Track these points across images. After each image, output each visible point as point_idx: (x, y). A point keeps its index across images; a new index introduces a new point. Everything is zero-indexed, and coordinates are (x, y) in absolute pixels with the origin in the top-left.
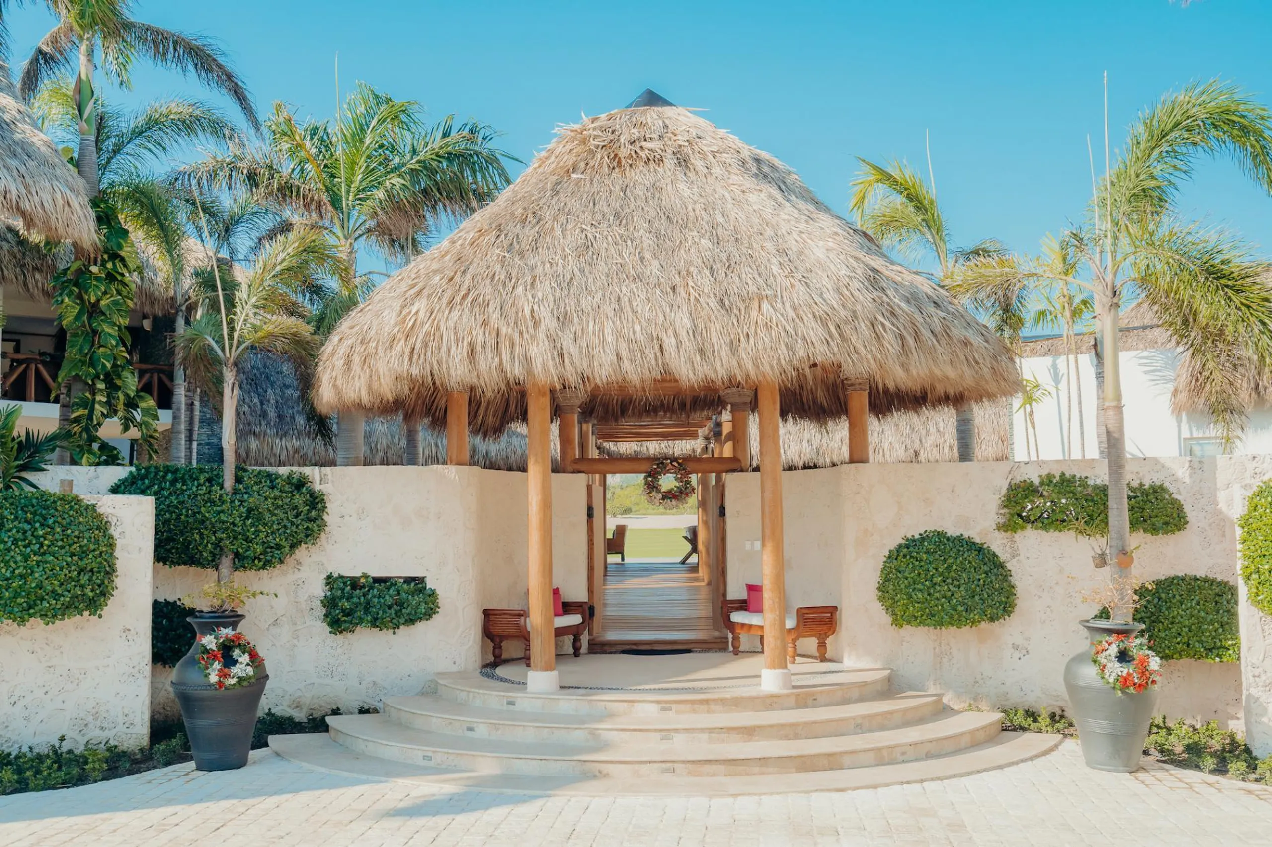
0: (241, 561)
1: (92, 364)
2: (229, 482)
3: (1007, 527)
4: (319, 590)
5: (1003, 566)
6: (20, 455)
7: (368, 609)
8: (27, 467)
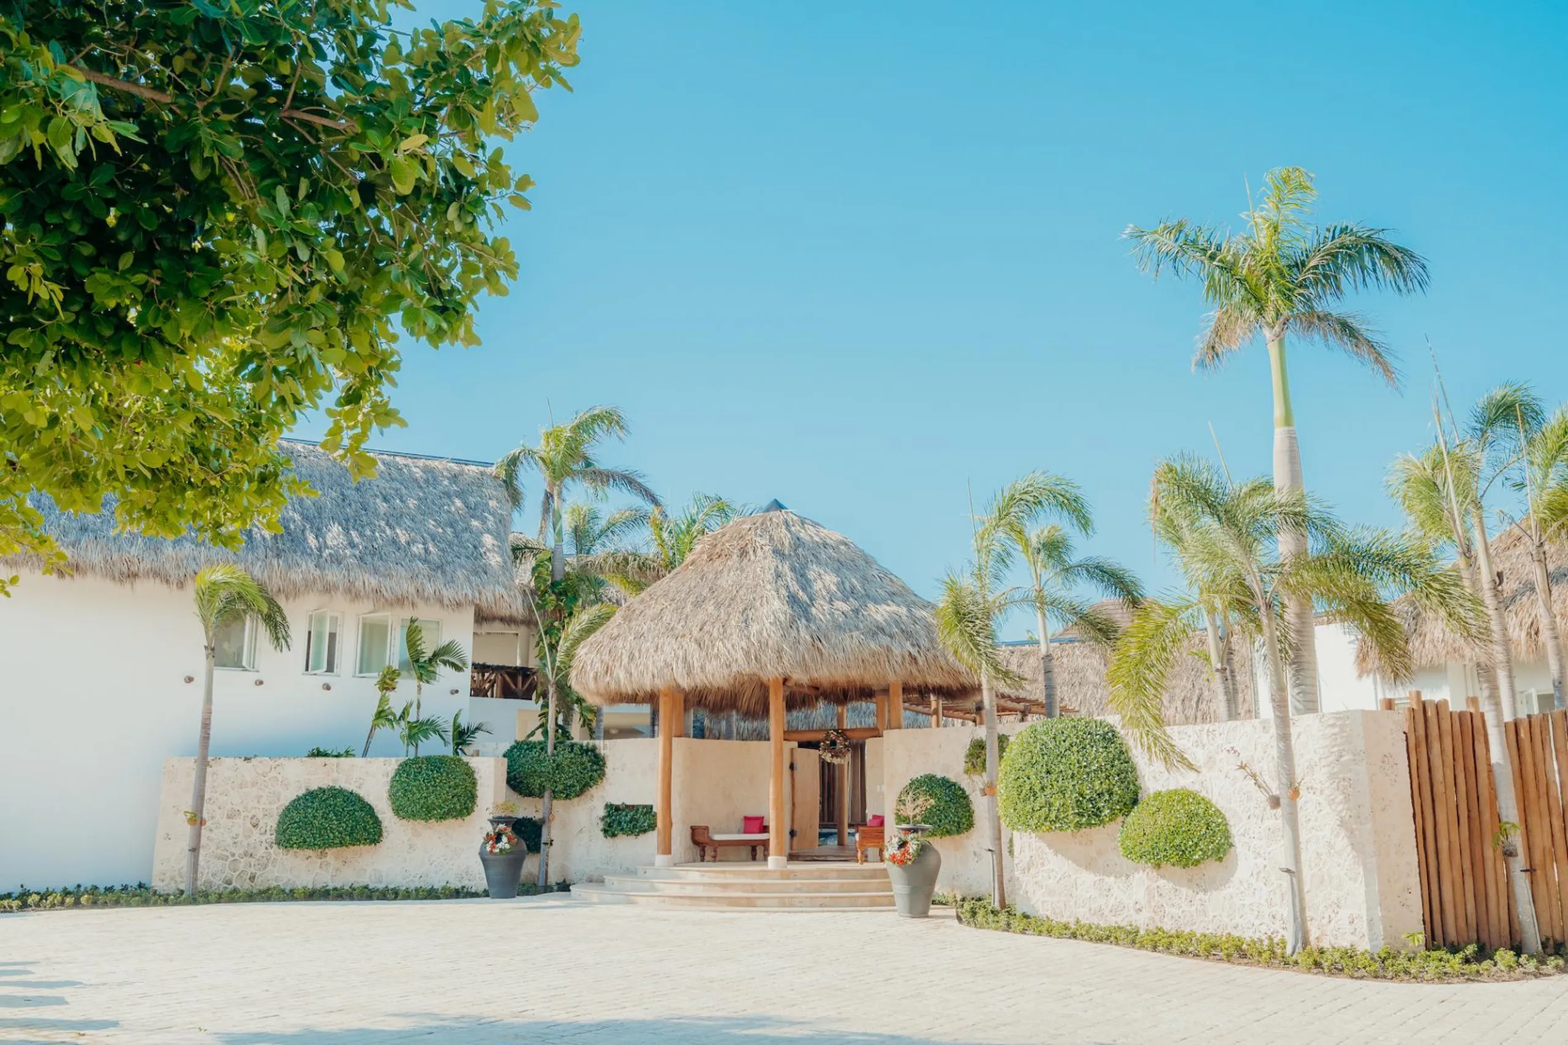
2: (550, 749)
5: (966, 797)
6: (462, 736)
7: (620, 823)
8: (464, 743)
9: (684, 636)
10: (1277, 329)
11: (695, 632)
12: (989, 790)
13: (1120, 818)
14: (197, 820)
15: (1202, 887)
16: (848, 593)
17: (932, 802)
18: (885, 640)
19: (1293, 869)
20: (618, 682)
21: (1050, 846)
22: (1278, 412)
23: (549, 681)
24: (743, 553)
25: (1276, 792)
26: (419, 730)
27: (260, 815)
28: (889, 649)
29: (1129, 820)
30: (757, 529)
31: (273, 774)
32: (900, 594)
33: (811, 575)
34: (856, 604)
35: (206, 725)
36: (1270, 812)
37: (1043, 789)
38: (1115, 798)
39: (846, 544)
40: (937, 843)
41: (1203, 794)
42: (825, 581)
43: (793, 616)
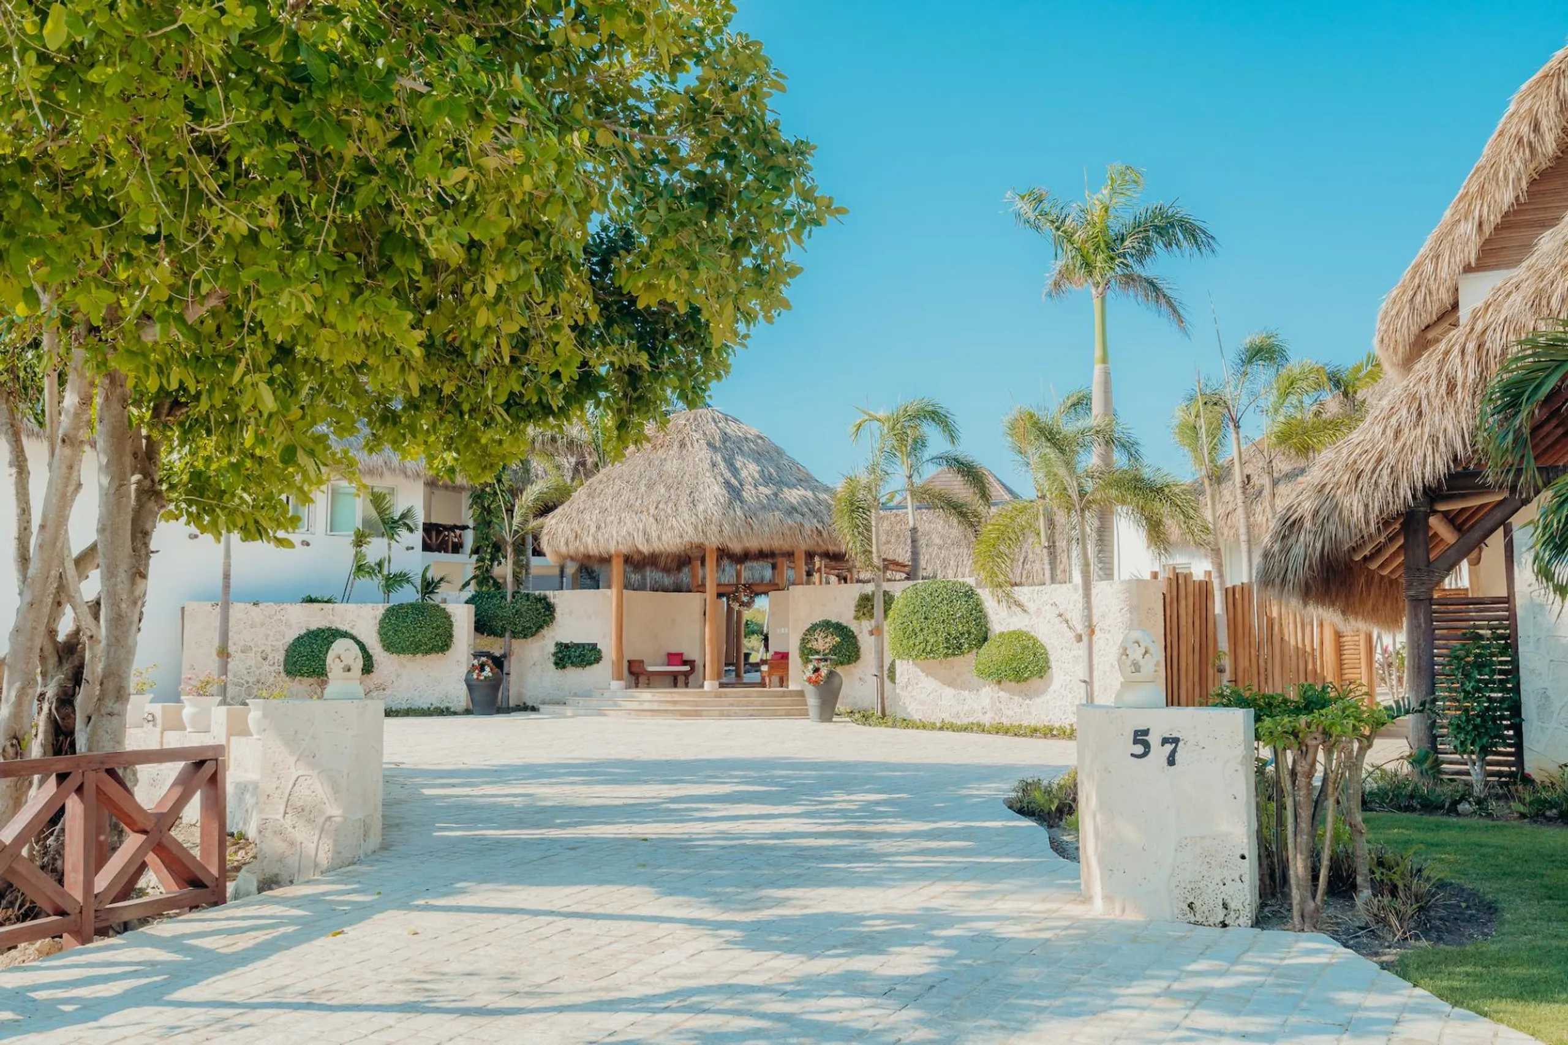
0: (514, 635)
1: (487, 539)
2: (509, 598)
3: (857, 618)
4: (553, 649)
5: (855, 637)
6: (429, 587)
7: (570, 658)
8: (432, 592)
9: (642, 512)
10: (1100, 289)
11: (652, 511)
12: (876, 632)
13: (975, 651)
14: (224, 653)
15: (1028, 696)
16: (768, 480)
17: (838, 639)
18: (798, 517)
19: (1087, 679)
20: (586, 547)
21: (923, 671)
22: (1098, 353)
23: (506, 542)
24: (682, 445)
25: (1079, 632)
26: (394, 581)
27: (268, 650)
28: (802, 525)
29: (981, 651)
30: (691, 424)
31: (278, 616)
32: (806, 480)
33: (738, 465)
34: (774, 488)
35: (227, 576)
36: (1076, 645)
37: (921, 630)
38: (972, 636)
39: (761, 438)
40: (839, 670)
41: (1033, 633)
42: (750, 469)
43: (730, 499)
